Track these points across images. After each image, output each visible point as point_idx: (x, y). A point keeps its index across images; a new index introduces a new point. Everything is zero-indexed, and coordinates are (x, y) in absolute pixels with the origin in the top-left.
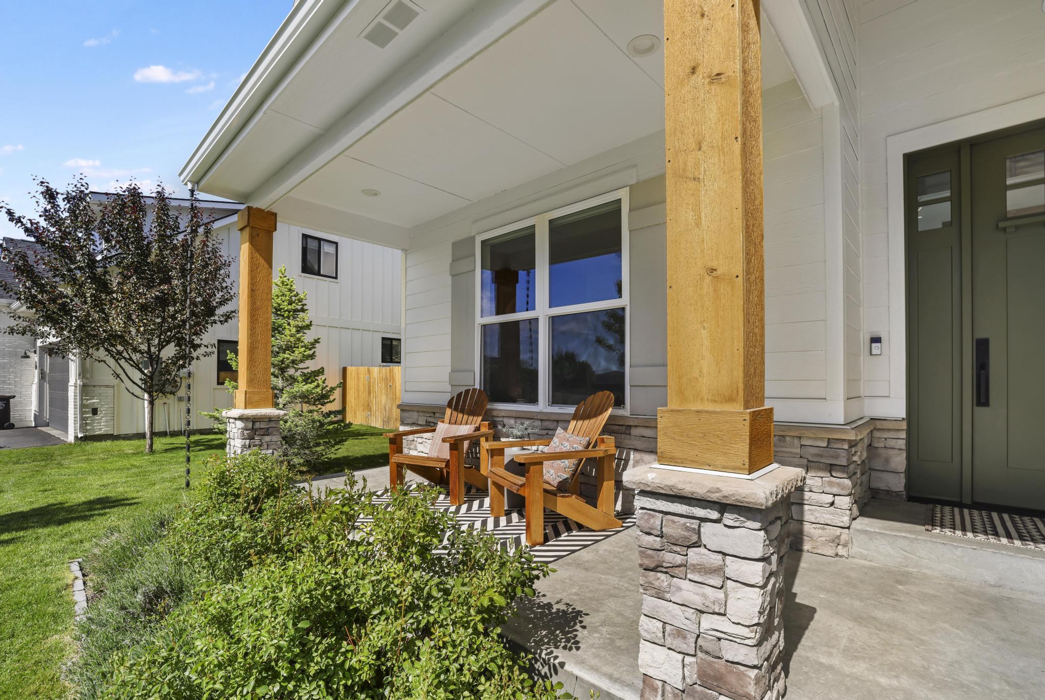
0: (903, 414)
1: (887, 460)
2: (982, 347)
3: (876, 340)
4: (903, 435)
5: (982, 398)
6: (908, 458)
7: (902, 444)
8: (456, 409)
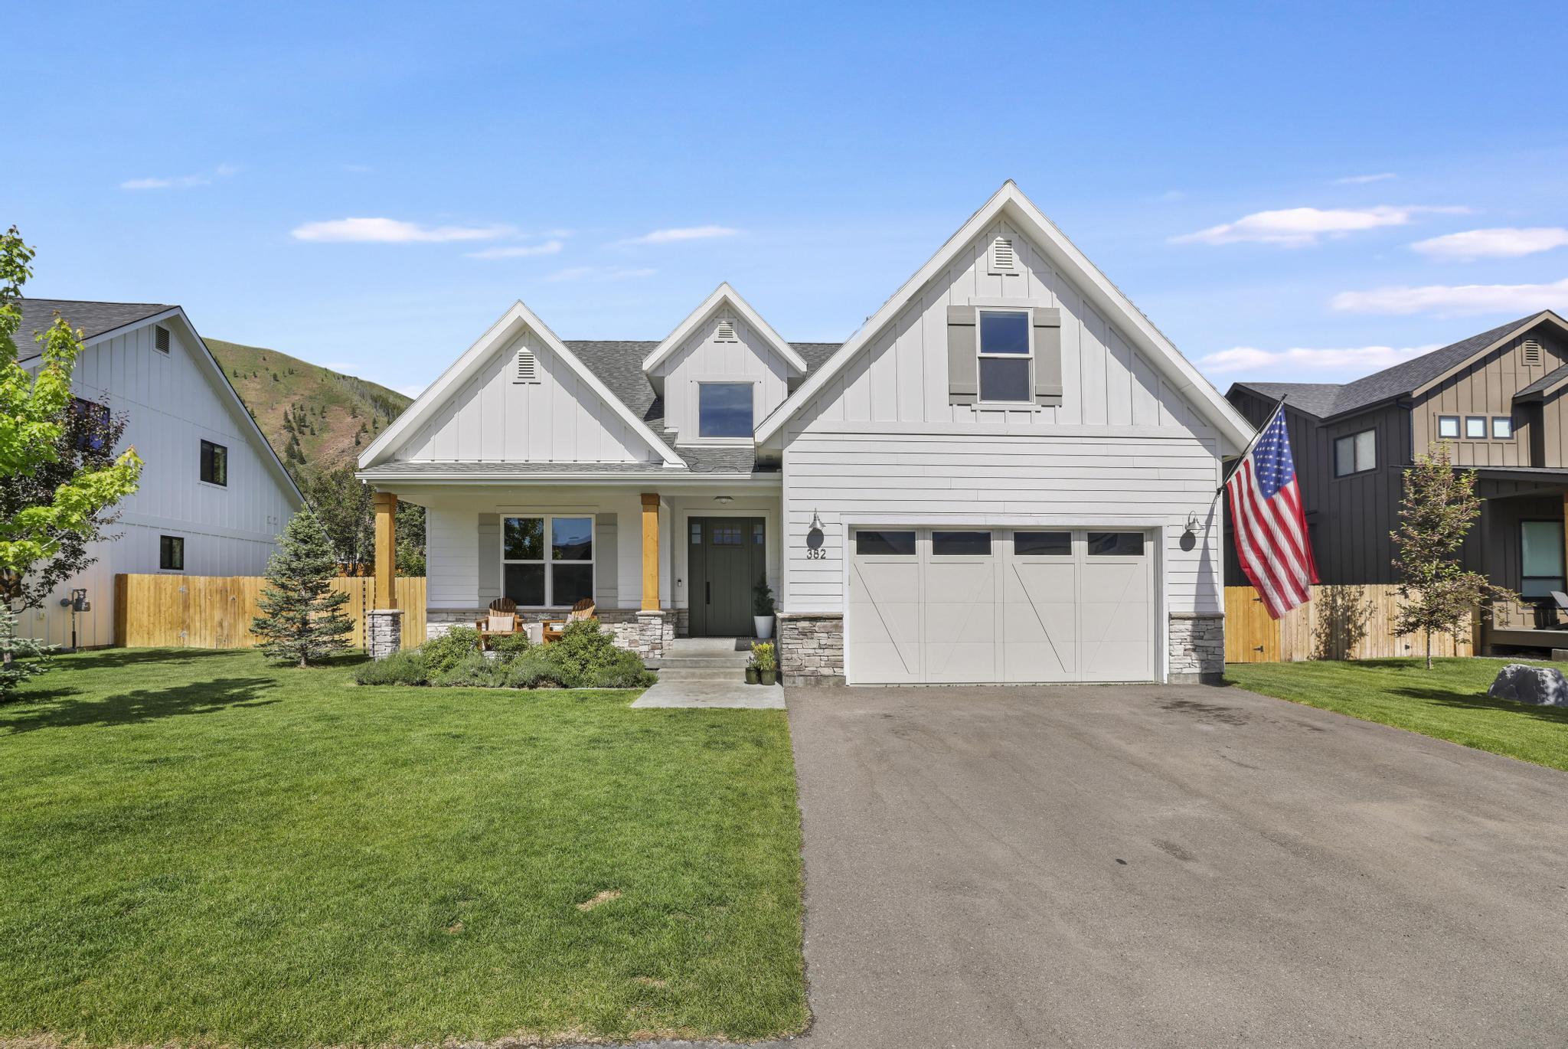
0: (687, 607)
1: (683, 624)
2: (708, 584)
3: (680, 581)
4: (687, 614)
5: (708, 602)
6: (689, 622)
7: (687, 617)
8: (495, 609)
